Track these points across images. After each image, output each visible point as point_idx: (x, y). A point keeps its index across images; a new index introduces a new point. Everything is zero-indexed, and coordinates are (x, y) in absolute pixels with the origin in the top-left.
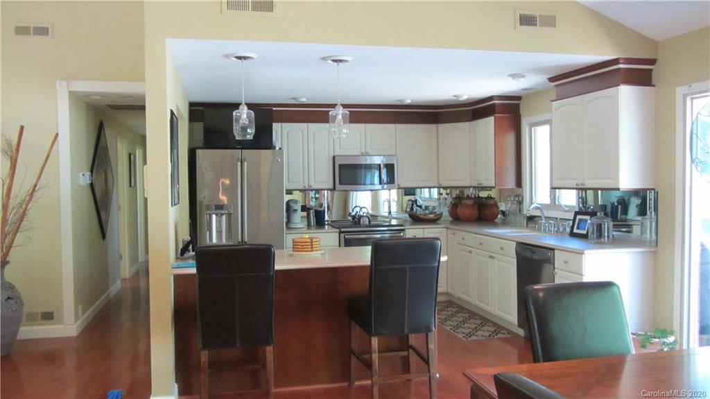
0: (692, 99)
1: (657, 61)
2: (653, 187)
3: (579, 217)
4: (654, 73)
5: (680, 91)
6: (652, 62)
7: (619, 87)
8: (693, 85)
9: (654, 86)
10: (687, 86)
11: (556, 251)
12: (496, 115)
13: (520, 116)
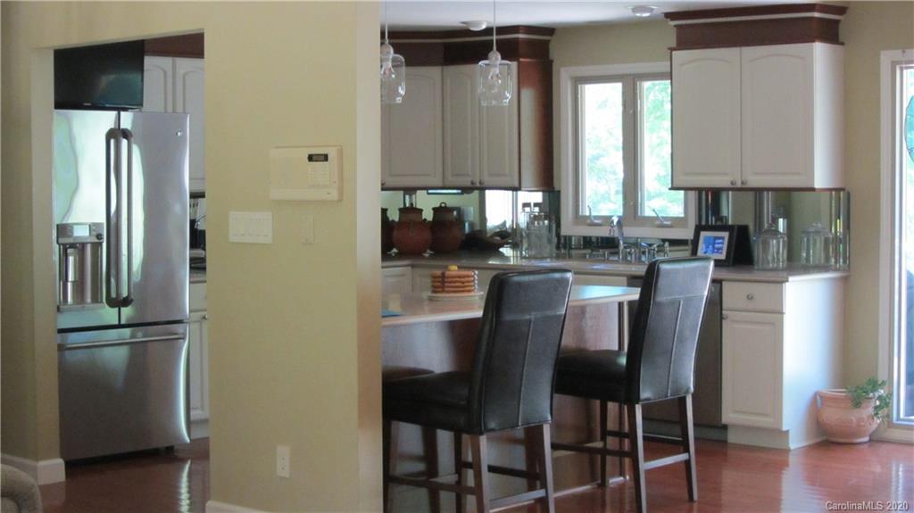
0: (902, 69)
1: (848, 11)
2: (843, 186)
3: (703, 234)
4: (841, 26)
5: (886, 57)
6: (841, 10)
7: (814, 44)
8: (908, 51)
9: (842, 44)
10: (900, 51)
11: (724, 283)
12: (521, 60)
13: (551, 62)
